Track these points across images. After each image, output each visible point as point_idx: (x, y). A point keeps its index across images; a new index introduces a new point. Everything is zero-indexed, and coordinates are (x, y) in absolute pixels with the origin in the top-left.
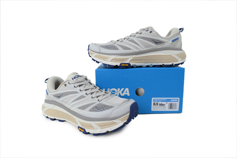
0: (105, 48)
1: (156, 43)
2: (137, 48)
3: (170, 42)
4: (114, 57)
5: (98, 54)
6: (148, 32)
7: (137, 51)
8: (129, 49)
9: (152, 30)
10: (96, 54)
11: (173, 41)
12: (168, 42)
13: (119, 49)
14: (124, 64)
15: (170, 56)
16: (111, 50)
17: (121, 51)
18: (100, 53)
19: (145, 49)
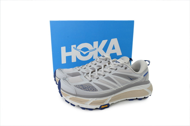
0: (81, 89)
1: (131, 79)
2: (115, 87)
3: (142, 77)
4: (94, 99)
5: (74, 97)
6: (123, 68)
7: (115, 89)
8: (108, 89)
9: (126, 67)
10: (71, 96)
11: (144, 76)
12: (141, 77)
13: (97, 90)
14: (104, 105)
15: (143, 90)
16: (88, 92)
17: (100, 92)
18: (76, 95)
19: (122, 87)
